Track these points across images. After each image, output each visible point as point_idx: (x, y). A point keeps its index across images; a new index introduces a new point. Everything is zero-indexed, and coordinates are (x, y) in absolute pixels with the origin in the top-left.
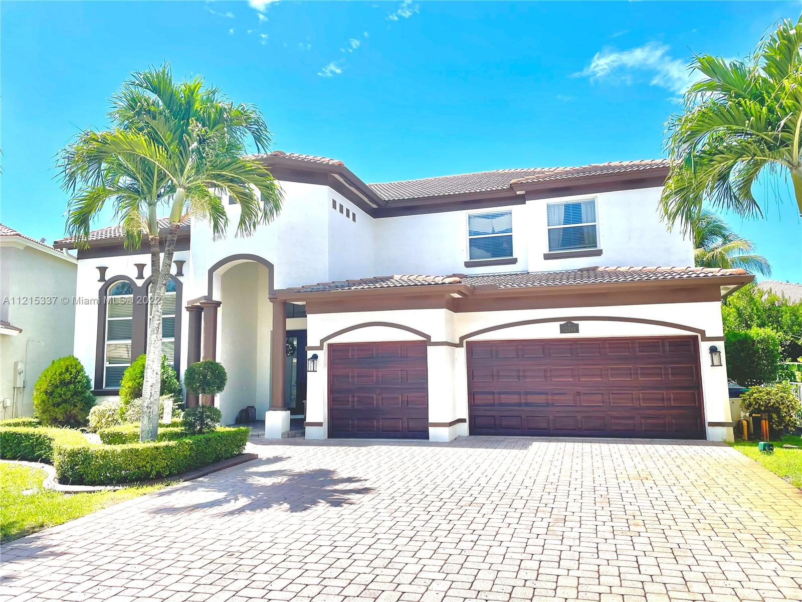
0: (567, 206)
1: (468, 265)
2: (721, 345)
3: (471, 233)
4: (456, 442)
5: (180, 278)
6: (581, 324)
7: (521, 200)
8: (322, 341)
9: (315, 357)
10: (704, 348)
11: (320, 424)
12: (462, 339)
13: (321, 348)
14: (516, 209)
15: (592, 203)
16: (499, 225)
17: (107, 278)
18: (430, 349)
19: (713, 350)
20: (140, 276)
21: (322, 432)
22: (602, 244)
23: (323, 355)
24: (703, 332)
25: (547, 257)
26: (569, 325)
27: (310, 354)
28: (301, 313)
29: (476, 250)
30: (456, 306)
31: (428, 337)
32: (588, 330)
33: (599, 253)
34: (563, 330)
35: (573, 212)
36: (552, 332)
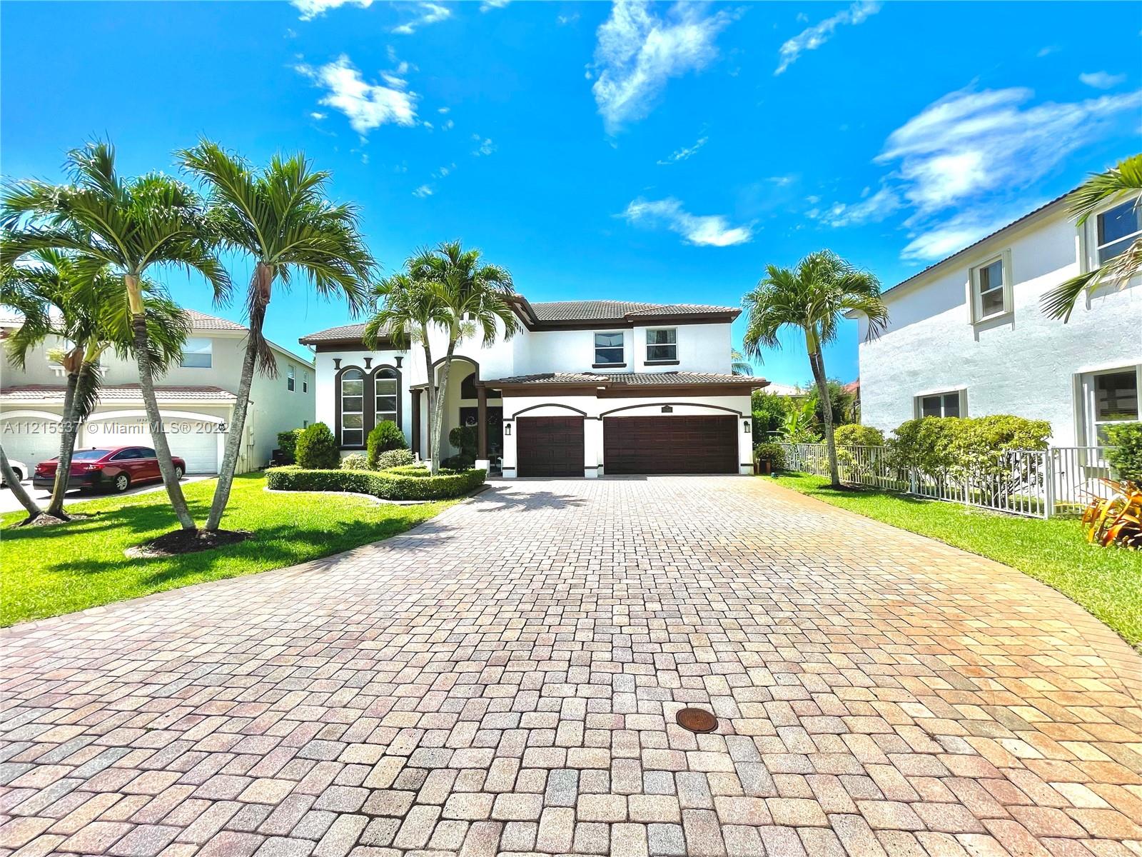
0: (659, 332)
1: (594, 366)
2: (750, 421)
3: (596, 345)
4: (599, 477)
5: (399, 369)
6: (674, 407)
7: (631, 326)
8: (514, 415)
9: (509, 426)
10: (741, 422)
11: (513, 468)
12: (601, 415)
13: (513, 420)
14: (626, 331)
15: (674, 331)
16: (614, 341)
17: (341, 367)
18: (585, 421)
19: (746, 424)
20: (368, 367)
21: (514, 473)
22: (679, 357)
23: (514, 424)
24: (741, 413)
25: (646, 364)
26: (667, 408)
27: (505, 424)
28: (498, 395)
29: (600, 357)
30: (601, 395)
31: (585, 414)
32: (678, 411)
33: (678, 363)
34: (663, 410)
35: (663, 336)
36: (656, 412)
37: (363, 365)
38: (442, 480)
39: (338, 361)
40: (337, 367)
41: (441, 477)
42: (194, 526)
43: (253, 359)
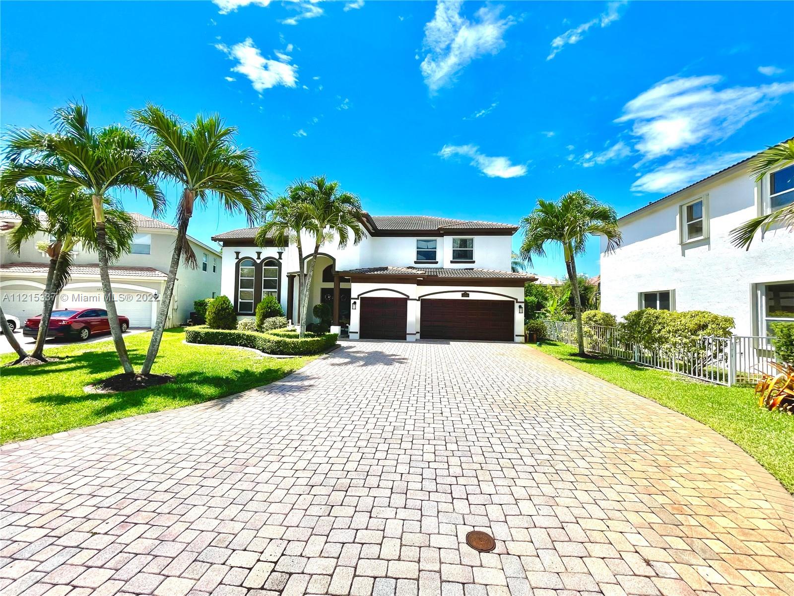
0: (462, 240)
1: (416, 263)
2: (523, 305)
3: (418, 248)
4: (417, 341)
5: (280, 260)
6: (470, 293)
7: (442, 235)
8: (359, 296)
9: (355, 303)
10: (517, 306)
11: (357, 333)
12: (419, 297)
13: (358, 299)
14: (439, 239)
15: (472, 240)
16: (430, 245)
17: (240, 257)
18: (409, 302)
19: (520, 307)
20: (259, 258)
21: (357, 336)
22: (475, 258)
23: (358, 302)
24: (517, 299)
25: (452, 262)
26: (465, 294)
27: (352, 301)
28: (348, 281)
29: (420, 256)
30: (419, 283)
31: (408, 296)
32: (473, 296)
33: (474, 262)
34: (463, 295)
35: (464, 243)
36: (458, 296)
37: (255, 257)
38: (307, 341)
39: (238, 253)
40: (237, 258)
41: (306, 339)
42: (133, 371)
43: (179, 256)
